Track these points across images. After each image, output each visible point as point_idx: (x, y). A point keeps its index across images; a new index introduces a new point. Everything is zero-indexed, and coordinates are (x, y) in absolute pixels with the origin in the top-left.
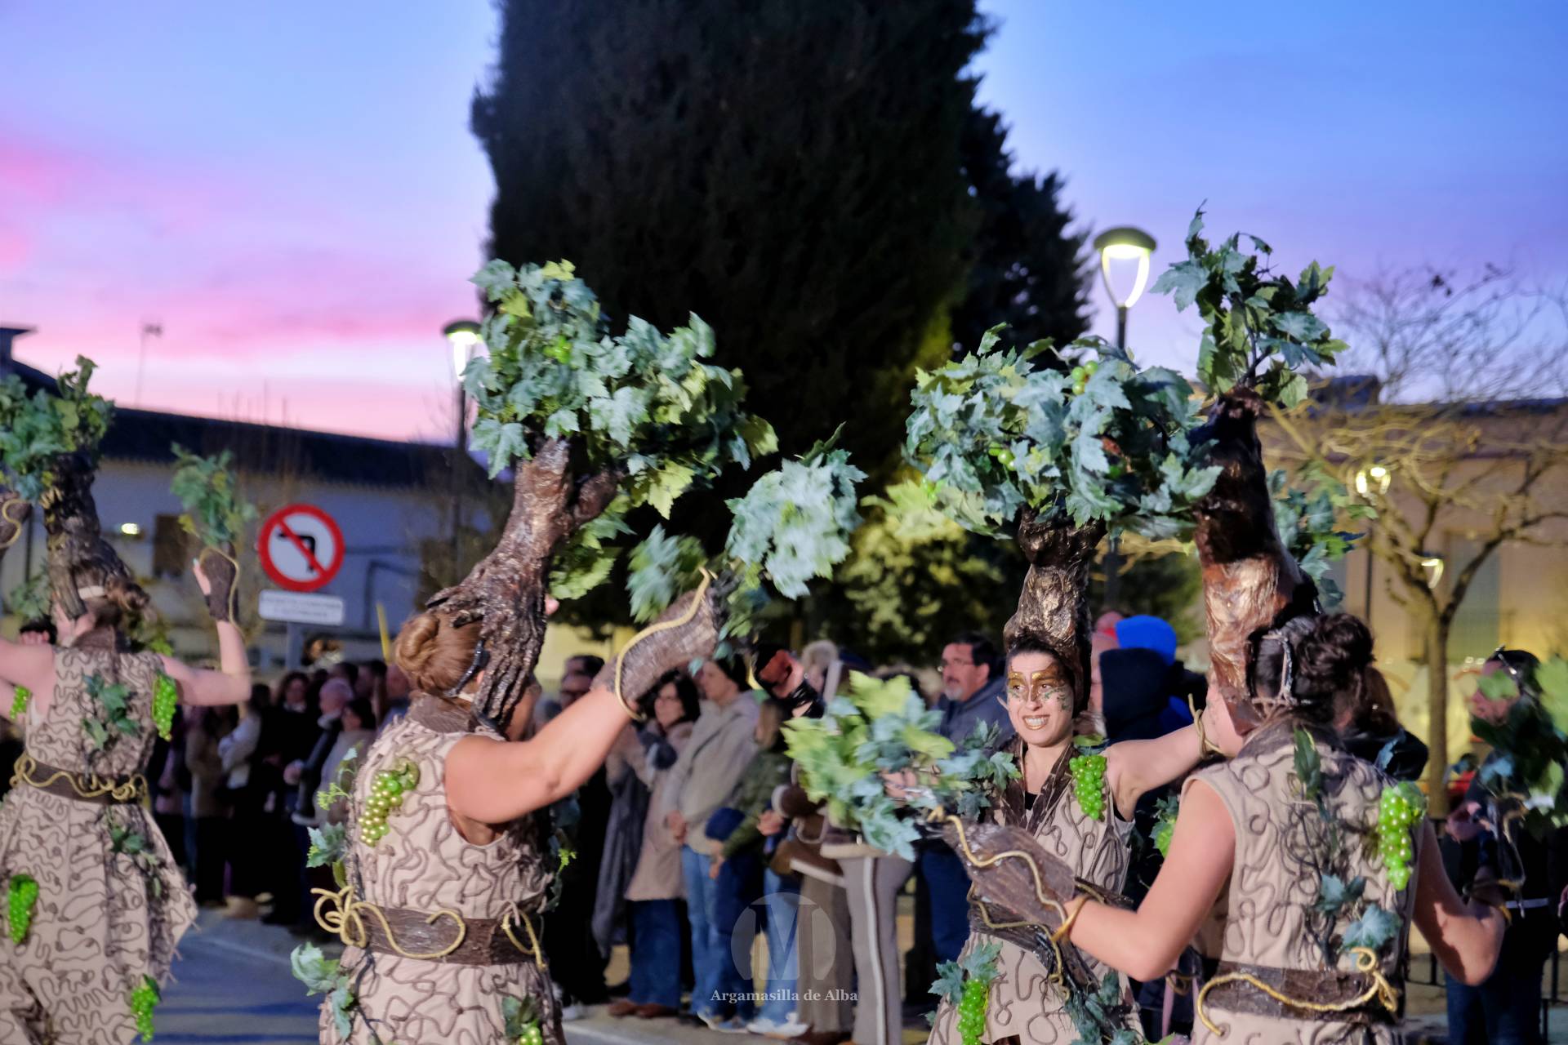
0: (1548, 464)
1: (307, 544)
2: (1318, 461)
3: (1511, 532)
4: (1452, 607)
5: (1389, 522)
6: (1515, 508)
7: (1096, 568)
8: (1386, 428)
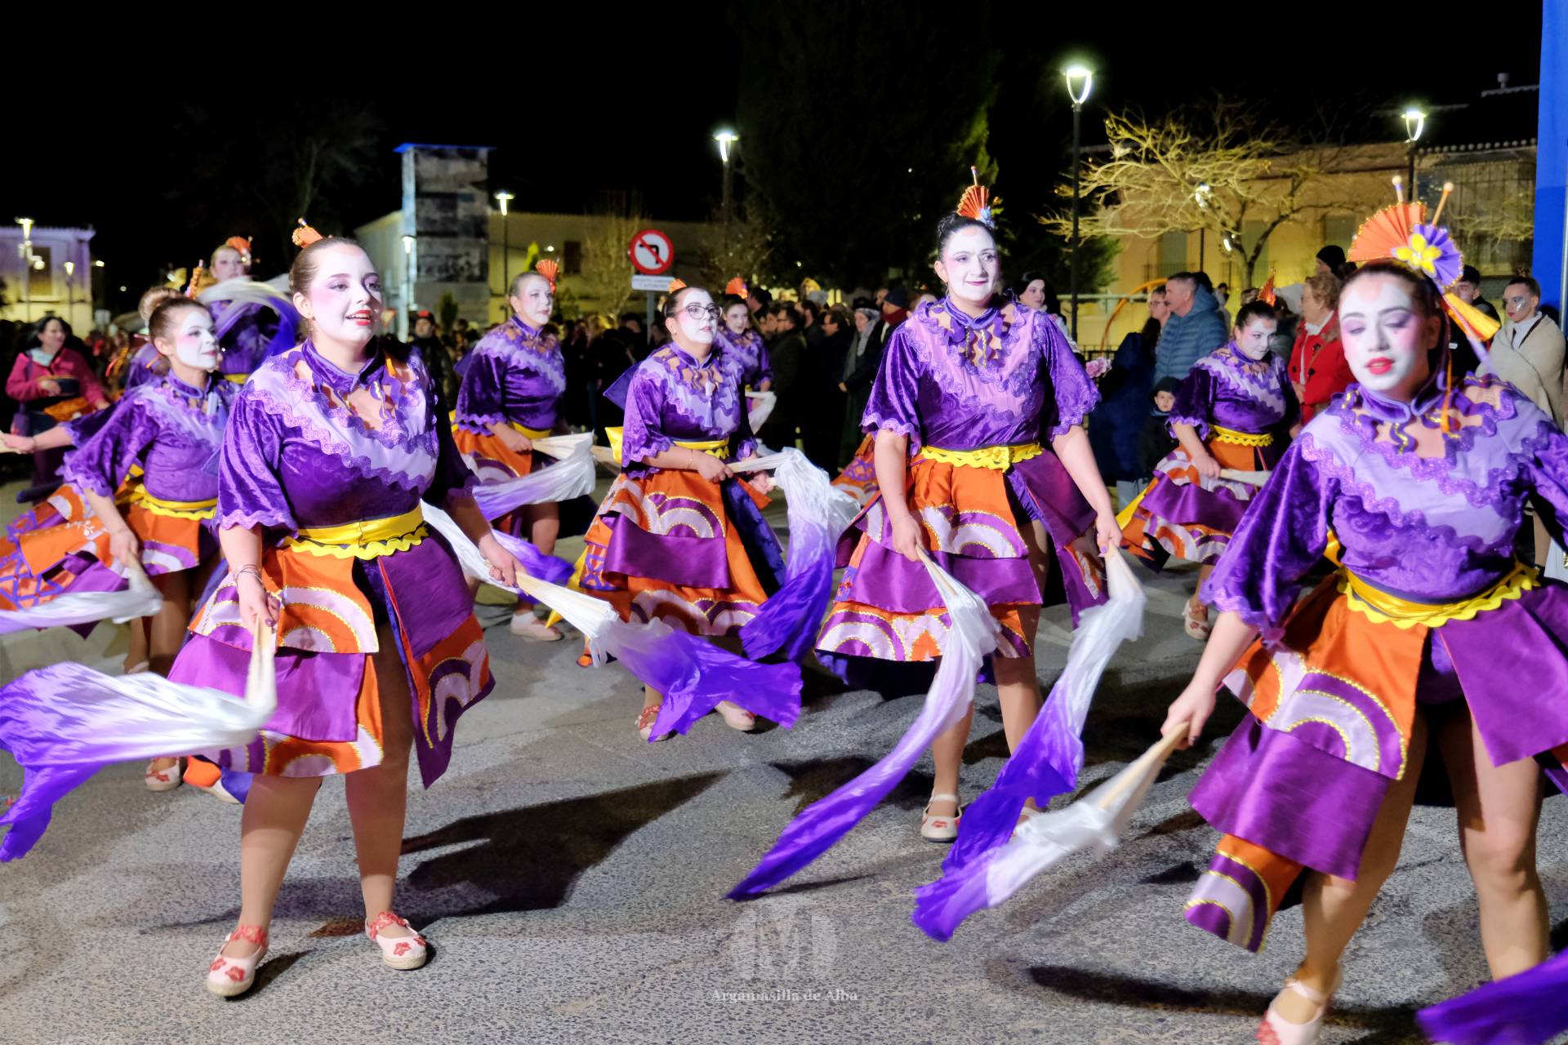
0: (1305, 179)
1: (655, 250)
2: (1184, 183)
3: (1287, 216)
4: (1254, 258)
5: (1222, 214)
6: (1288, 203)
7: (1066, 245)
8: (1219, 163)
